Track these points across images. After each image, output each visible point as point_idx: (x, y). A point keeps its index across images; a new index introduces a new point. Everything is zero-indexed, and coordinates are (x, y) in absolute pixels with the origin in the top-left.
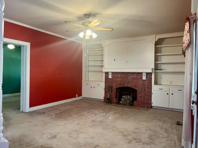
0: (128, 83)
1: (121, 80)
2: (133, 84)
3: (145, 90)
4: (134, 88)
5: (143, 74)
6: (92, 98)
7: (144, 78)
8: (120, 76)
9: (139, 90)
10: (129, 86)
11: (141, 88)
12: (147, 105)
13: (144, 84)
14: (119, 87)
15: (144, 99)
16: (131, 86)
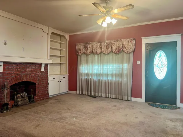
0: (26, 76)
1: (18, 73)
2: (32, 76)
3: (43, 81)
5: (42, 65)
7: (43, 69)
9: (37, 82)
10: (28, 80)
11: (39, 80)
12: (46, 97)
13: (42, 76)
14: (14, 83)
15: (42, 91)
16: (29, 79)
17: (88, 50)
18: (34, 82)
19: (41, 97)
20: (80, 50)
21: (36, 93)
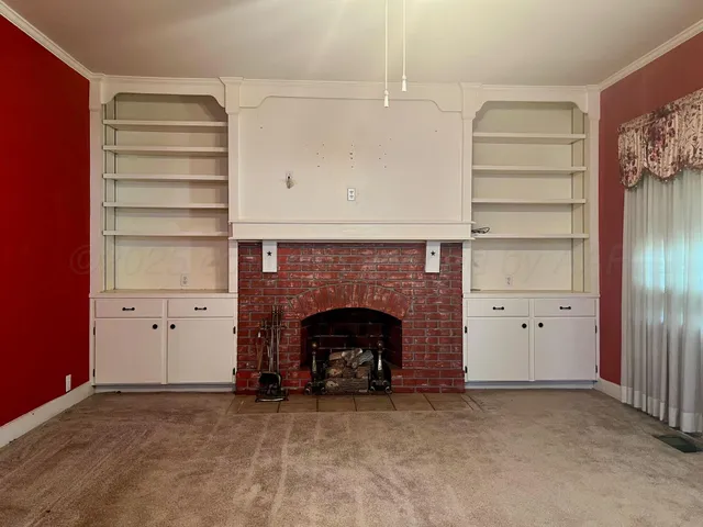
0: (361, 289)
1: (328, 277)
2: (383, 292)
3: (436, 317)
4: (387, 311)
5: (429, 249)
6: (160, 386)
7: (433, 265)
8: (324, 261)
9: (406, 314)
10: (368, 305)
11: (418, 308)
12: (450, 383)
13: (432, 292)
14: (315, 310)
15: (434, 357)
16: (373, 302)
17: (664, 147)
18: (393, 314)
19: (421, 377)
20: (631, 157)
21: (404, 359)
